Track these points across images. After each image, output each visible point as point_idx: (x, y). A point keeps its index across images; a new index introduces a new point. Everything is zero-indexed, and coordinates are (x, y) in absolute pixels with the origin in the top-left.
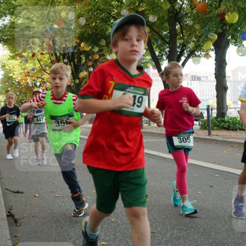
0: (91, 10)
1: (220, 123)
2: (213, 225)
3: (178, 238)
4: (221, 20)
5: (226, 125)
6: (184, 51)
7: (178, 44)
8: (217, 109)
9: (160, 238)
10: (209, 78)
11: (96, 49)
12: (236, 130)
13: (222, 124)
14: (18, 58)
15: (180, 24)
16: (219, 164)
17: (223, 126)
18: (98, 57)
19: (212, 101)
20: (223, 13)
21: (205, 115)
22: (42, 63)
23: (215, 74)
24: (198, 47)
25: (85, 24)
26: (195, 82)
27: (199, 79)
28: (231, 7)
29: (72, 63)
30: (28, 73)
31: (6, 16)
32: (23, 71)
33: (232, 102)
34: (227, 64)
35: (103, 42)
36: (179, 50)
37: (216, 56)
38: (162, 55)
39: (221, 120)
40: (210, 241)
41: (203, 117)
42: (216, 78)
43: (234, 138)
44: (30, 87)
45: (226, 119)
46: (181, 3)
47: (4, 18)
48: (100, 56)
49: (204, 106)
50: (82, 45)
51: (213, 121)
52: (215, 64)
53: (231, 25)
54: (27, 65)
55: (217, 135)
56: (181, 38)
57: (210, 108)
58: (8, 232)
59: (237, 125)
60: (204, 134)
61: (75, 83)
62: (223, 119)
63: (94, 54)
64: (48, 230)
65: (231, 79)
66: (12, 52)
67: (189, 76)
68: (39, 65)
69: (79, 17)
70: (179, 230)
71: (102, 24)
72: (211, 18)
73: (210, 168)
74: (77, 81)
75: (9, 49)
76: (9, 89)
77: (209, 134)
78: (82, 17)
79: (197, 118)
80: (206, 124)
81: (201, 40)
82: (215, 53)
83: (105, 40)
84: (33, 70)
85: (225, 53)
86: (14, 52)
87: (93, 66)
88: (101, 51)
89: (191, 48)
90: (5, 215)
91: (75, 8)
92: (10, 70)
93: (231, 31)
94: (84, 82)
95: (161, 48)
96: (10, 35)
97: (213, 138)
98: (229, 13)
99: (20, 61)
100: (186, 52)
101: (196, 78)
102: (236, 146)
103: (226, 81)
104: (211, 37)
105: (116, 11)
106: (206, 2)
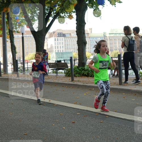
1: (81, 71)
5: (86, 73)
6: (51, 13)
7: (47, 7)
8: (78, 60)
10: (72, 35)
12: (93, 77)
13: (83, 72)
16: (80, 104)
17: (83, 73)
19: (75, 53)
21: (69, 65)
23: (76, 32)
24: (63, 10)
26: (61, 38)
27: (64, 35)
33: (91, 54)
34: (85, 23)
36: (47, 12)
37: (77, 17)
39: (82, 69)
41: (67, 67)
42: (77, 34)
45: (86, 67)
49: (68, 57)
51: (75, 70)
52: (76, 23)
55: (78, 81)
57: (73, 59)
60: (68, 80)
62: (83, 68)
65: (90, 35)
67: (56, 33)
73: (73, 108)
77: (73, 80)
79: (63, 68)
80: (70, 72)
81: (65, 4)
82: (76, 15)
89: (57, 11)
97: (75, 83)
100: (53, 14)
101: (62, 35)
102: (93, 89)
103: (85, 37)
104: (72, 2)
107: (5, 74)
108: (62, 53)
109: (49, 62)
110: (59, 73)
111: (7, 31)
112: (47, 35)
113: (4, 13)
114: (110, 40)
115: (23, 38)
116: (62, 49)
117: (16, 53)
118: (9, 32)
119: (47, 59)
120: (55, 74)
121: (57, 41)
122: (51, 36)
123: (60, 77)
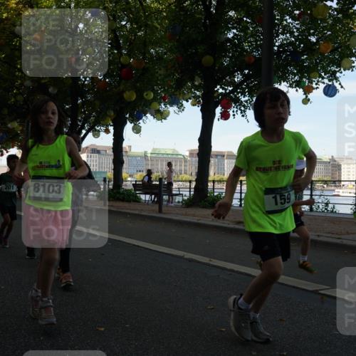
4: (120, 98)
5: (121, 197)
6: (85, 125)
7: (80, 118)
10: (108, 152)
12: (130, 201)
13: (118, 195)
15: (82, 99)
19: (110, 173)
23: (113, 148)
24: (97, 122)
26: (95, 155)
27: (98, 152)
33: (128, 175)
34: (124, 140)
35: (5, 111)
36: (80, 123)
37: (114, 132)
42: (113, 152)
43: (128, 209)
45: (122, 190)
46: (84, 80)
52: (113, 139)
53: (129, 103)
55: (112, 206)
57: (107, 180)
59: (131, 197)
62: (118, 191)
65: (129, 154)
67: (89, 149)
72: (111, 95)
81: (101, 116)
82: (114, 129)
85: (123, 129)
98: (127, 92)
100: (87, 126)
101: (95, 151)
102: (129, 216)
103: (123, 156)
105: (19, 81)
106: (107, 80)
113: (28, 122)
114: (151, 160)
116: (95, 167)
121: (89, 159)
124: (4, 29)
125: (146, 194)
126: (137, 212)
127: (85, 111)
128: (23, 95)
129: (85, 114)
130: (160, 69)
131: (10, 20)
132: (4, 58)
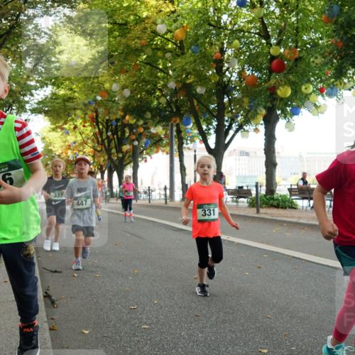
0: (135, 82)
1: (269, 200)
2: (261, 309)
3: (224, 322)
4: (271, 94)
5: (275, 203)
6: (232, 125)
7: (226, 118)
8: (267, 186)
9: (205, 322)
10: (258, 153)
11: (141, 122)
12: (286, 208)
13: (271, 201)
14: (59, 130)
15: (228, 97)
16: (268, 244)
17: (272, 204)
18: (142, 130)
19: (261, 177)
20: (274, 87)
21: (254, 192)
22: (84, 136)
23: (265, 150)
24: (247, 121)
25: (130, 96)
26: (244, 157)
27: (247, 154)
28: (281, 81)
29: (115, 136)
30: (69, 146)
31: (47, 87)
32: (63, 144)
34: (276, 139)
35: (148, 115)
36: (227, 124)
37: (266, 131)
38: (210, 129)
39: (270, 198)
40: (258, 325)
41: (251, 195)
42: (265, 153)
43: (284, 217)
44: (71, 161)
45: (275, 196)
46: (229, 76)
47: (45, 88)
48: (145, 129)
49: (253, 182)
50: (127, 117)
51: (262, 199)
52: (265, 139)
53: (282, 99)
54: (69, 138)
55: (266, 213)
56: (229, 112)
57: (259, 185)
58: (45, 314)
59: (287, 203)
60: (252, 212)
61: (118, 157)
62: (272, 197)
63: (138, 127)
64: (87, 312)
65: (281, 155)
66: (53, 124)
67: (237, 151)
68: (81, 138)
69: (123, 88)
70: (225, 313)
71: (147, 96)
72: (261, 91)
74: (121, 155)
75: (50, 121)
76: (49, 162)
77: (258, 212)
78: (127, 88)
79: (245, 196)
80: (254, 202)
81: (250, 114)
82: (265, 127)
83: (151, 112)
84: (75, 143)
85: (275, 128)
86: (55, 124)
87: (137, 139)
88: (145, 123)
89: (239, 122)
90: (42, 297)
91: (119, 78)
92: (50, 143)
93: (281, 106)
94: (127, 155)
95: (209, 122)
96: (50, 107)
97: (261, 216)
98: (281, 88)
99: (61, 133)
100: (235, 127)
101: (244, 153)
102: (285, 224)
103: (275, 157)
104: (259, 112)
105: (162, 83)
106: (256, 74)
107: (171, 201)
108: (245, 177)
109: (228, 187)
110: (241, 202)
111: (175, 147)
112: (226, 154)
113: (172, 125)
114: (307, 161)
115: (195, 156)
116: (244, 171)
117: (185, 175)
118: (179, 148)
119: (224, 183)
120: (235, 204)
121: (238, 161)
122: (230, 154)
123: (241, 207)
124: (146, 28)
125: (303, 198)
126: (295, 220)
127: (232, 110)
128: (166, 97)
129: (232, 113)
130: (316, 58)
131: (150, 18)
132: (145, 59)
